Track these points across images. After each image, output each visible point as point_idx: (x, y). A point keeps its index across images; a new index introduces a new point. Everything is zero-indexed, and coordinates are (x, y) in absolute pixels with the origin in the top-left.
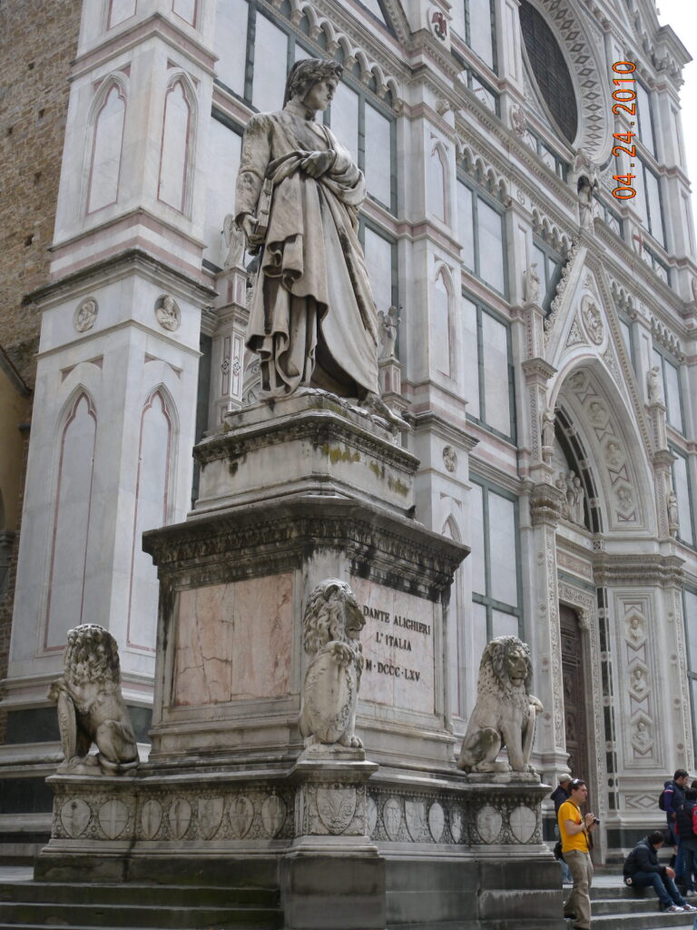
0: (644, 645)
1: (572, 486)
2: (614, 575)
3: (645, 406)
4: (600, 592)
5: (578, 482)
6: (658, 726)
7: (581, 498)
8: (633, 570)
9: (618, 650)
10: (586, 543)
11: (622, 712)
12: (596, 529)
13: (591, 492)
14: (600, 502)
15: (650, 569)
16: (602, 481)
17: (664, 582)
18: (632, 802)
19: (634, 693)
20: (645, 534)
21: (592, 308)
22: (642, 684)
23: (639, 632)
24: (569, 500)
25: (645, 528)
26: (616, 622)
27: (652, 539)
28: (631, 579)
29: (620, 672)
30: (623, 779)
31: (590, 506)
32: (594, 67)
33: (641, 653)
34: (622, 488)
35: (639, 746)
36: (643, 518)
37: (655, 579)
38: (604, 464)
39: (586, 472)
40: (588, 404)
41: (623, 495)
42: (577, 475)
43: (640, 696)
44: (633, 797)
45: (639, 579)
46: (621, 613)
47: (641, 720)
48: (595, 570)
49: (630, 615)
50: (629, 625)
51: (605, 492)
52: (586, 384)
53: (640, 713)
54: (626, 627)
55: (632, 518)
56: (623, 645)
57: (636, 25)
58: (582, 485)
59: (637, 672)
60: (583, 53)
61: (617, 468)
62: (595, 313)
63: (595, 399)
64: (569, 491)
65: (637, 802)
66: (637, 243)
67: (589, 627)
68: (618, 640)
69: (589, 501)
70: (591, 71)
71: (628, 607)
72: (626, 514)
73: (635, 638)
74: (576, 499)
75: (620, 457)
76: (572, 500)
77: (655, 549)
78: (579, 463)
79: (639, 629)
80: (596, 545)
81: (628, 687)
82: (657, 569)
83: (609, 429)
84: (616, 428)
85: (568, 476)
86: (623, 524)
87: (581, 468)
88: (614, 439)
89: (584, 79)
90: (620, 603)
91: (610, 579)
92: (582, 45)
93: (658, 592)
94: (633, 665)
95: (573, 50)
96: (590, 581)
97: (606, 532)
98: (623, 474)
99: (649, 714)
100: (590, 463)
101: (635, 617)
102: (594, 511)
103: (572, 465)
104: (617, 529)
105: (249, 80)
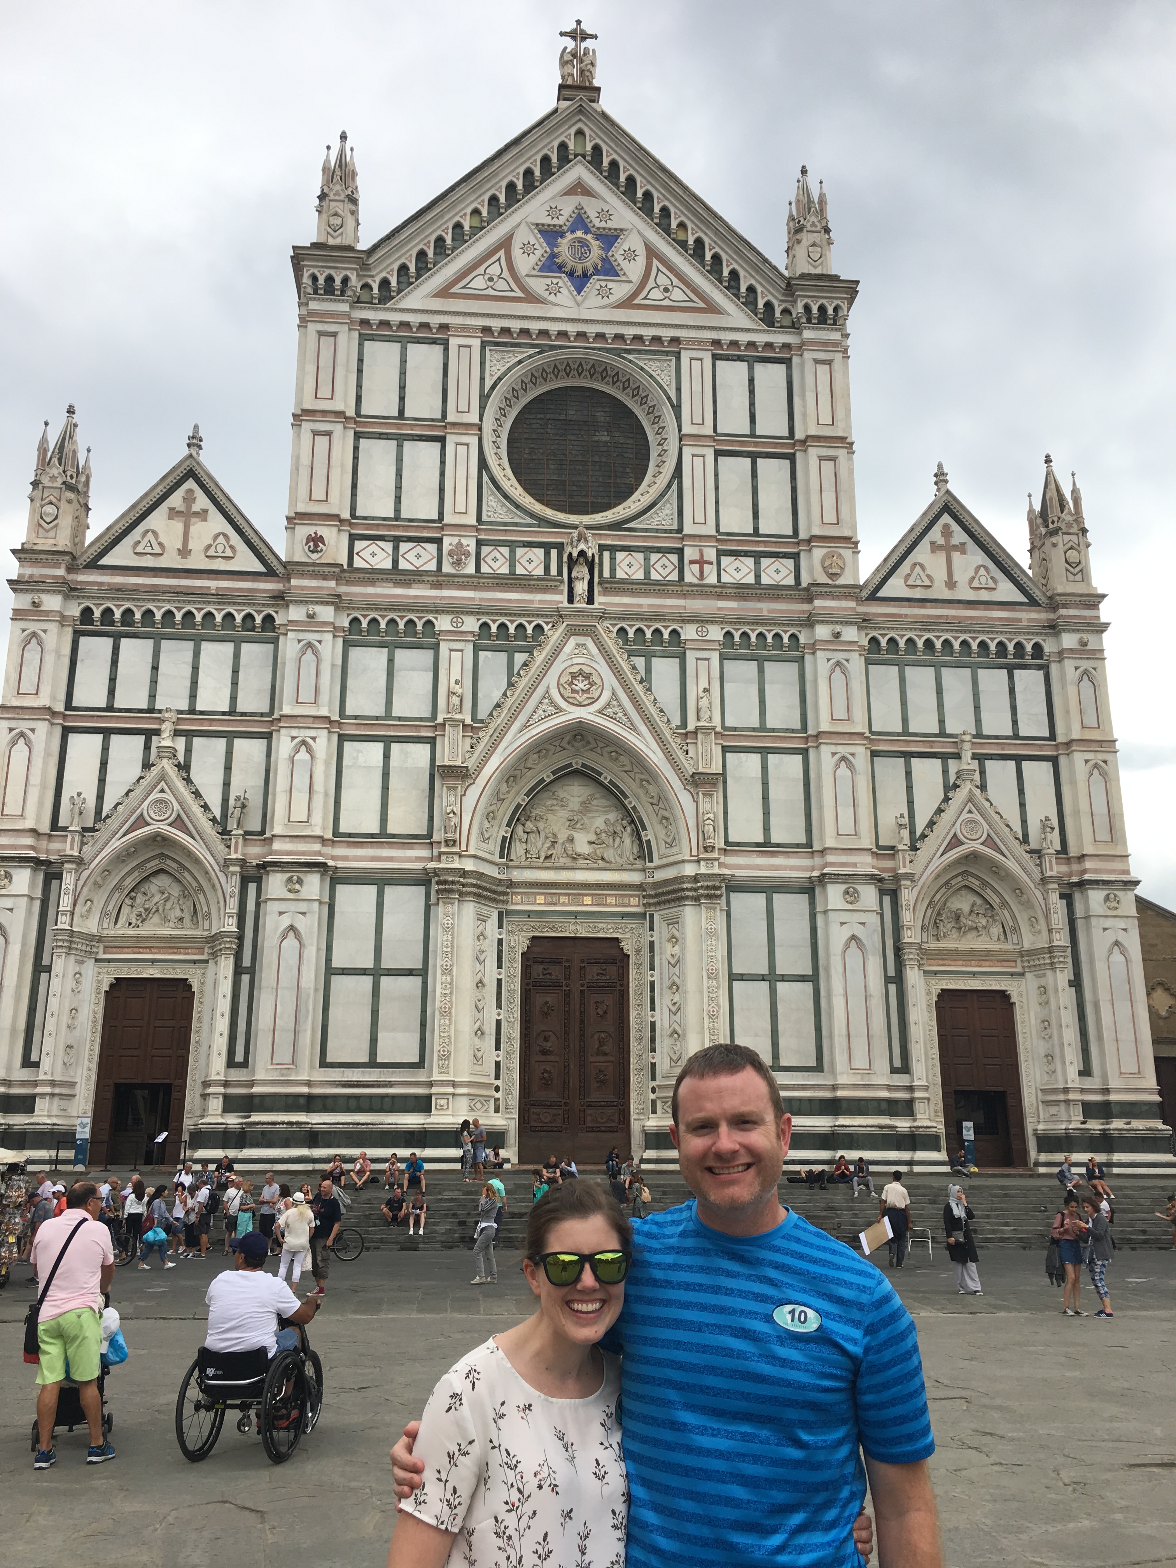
0: (679, 961)
2: (656, 900)
4: (650, 916)
6: (685, 1036)
8: (669, 893)
9: (662, 967)
10: (627, 878)
11: (663, 1026)
12: (649, 860)
13: (642, 826)
14: (648, 835)
15: (679, 890)
16: (648, 816)
17: (697, 899)
19: (670, 1007)
20: (679, 857)
22: (676, 998)
23: (676, 949)
25: (681, 851)
26: (661, 943)
27: (685, 861)
28: (669, 901)
29: (660, 990)
30: (659, 1087)
31: (644, 840)
33: (676, 970)
34: (664, 818)
35: (673, 1056)
36: (679, 842)
37: (687, 898)
38: (645, 799)
39: (633, 810)
40: (605, 754)
41: (666, 825)
43: (674, 1009)
45: (673, 900)
46: (665, 934)
47: (674, 1033)
48: (646, 898)
49: (670, 935)
50: (669, 944)
51: (653, 825)
53: (673, 1026)
54: (667, 946)
55: (674, 843)
56: (666, 963)
59: (674, 988)
61: (655, 801)
63: (608, 749)
67: (632, 952)
68: (661, 959)
71: (668, 928)
72: (669, 841)
73: (672, 957)
77: (689, 870)
79: (676, 947)
81: (667, 1002)
82: (683, 890)
83: (636, 770)
84: (639, 766)
85: (616, 820)
88: (642, 776)
90: (664, 924)
91: (655, 904)
93: (688, 910)
94: (671, 981)
96: (637, 910)
97: (657, 862)
98: (659, 805)
99: (680, 1025)
101: (673, 936)
102: (647, 842)
104: (664, 856)
105: (111, 692)
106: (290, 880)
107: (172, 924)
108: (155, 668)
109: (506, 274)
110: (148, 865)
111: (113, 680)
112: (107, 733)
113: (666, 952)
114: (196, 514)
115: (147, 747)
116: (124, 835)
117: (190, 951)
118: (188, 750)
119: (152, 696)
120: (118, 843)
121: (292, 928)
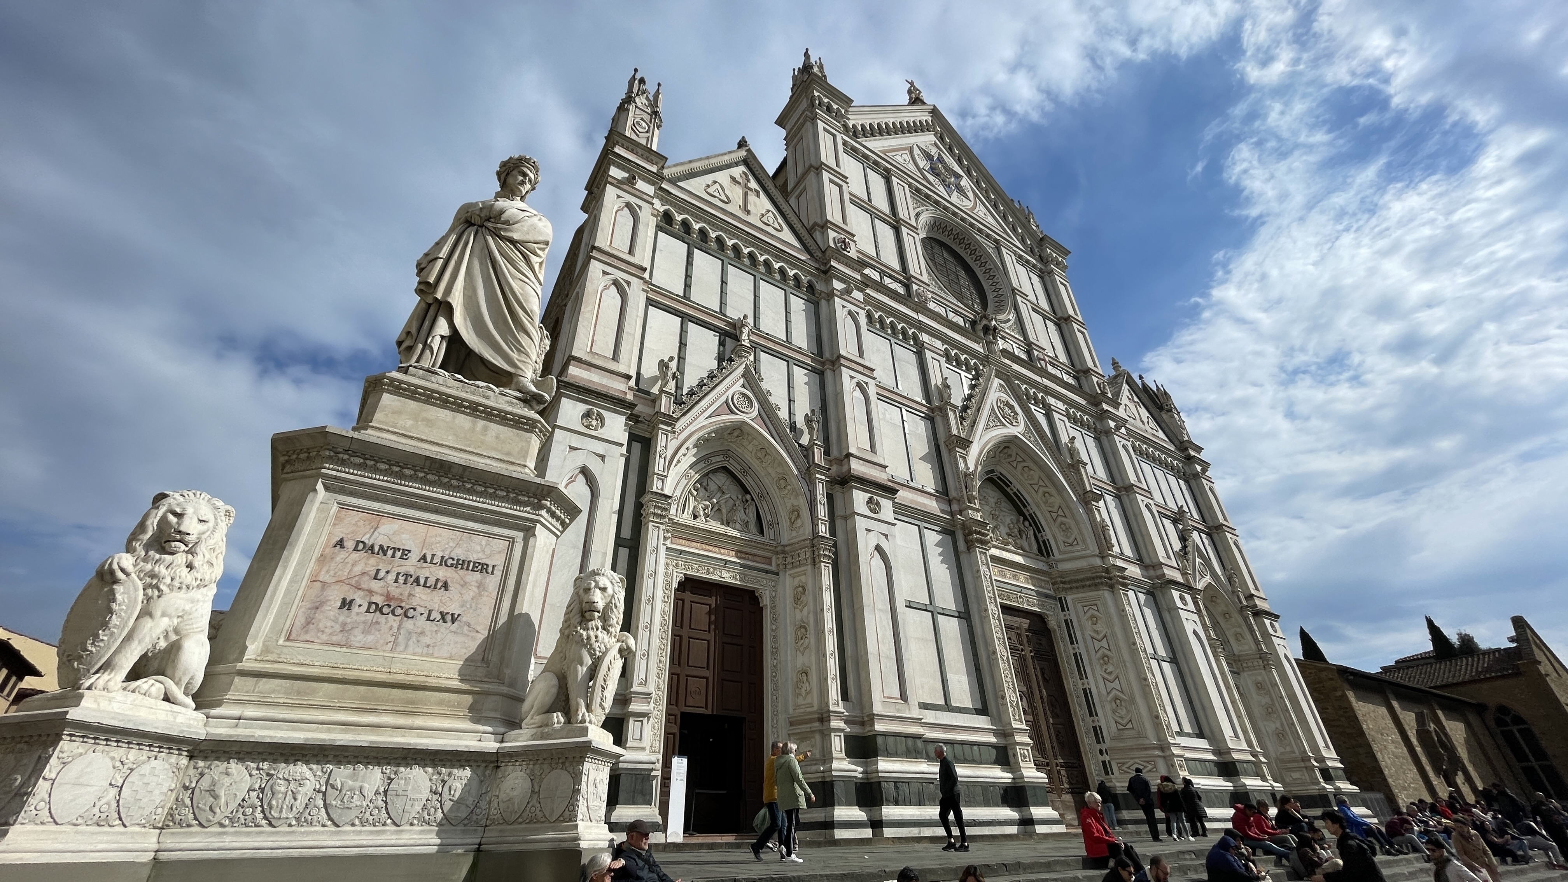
0: (1105, 636)
1: (1022, 527)
2: (1068, 586)
3: (1069, 465)
4: (1060, 599)
5: (1027, 523)
6: (1132, 700)
7: (1032, 532)
8: (1082, 580)
9: (1085, 642)
10: (1041, 566)
11: (1099, 692)
12: (1048, 555)
13: (1038, 528)
14: (1048, 535)
15: (1097, 577)
16: (1046, 520)
17: (1112, 587)
18: (1124, 768)
19: (1106, 676)
20: (1088, 552)
21: (1007, 404)
22: (1111, 668)
23: (1098, 627)
24: (1021, 537)
25: (1087, 548)
26: (1079, 621)
27: (1094, 556)
28: (1084, 587)
29: (1090, 660)
30: (1112, 749)
31: (1040, 540)
32: (992, 266)
33: (1104, 643)
34: (1062, 523)
35: (1120, 720)
36: (1084, 541)
37: (1102, 584)
38: (1044, 508)
39: (1031, 515)
40: (1019, 468)
41: (1065, 528)
42: (1025, 519)
43: (1111, 678)
44: (1124, 764)
45: (1089, 586)
46: (1081, 613)
47: (1116, 698)
48: (1053, 584)
49: (1089, 614)
50: (1090, 622)
51: (1050, 528)
52: (1014, 454)
53: (1114, 692)
54: (1088, 624)
55: (1075, 543)
56: (1089, 639)
57: (1023, 241)
58: (1030, 525)
59: (1105, 659)
60: (983, 260)
61: (1055, 510)
62: (1011, 407)
64: (1020, 531)
65: (1128, 768)
66: (1043, 363)
67: (1056, 627)
68: (1083, 635)
69: (1039, 536)
70: (990, 269)
71: (1086, 609)
72: (1070, 541)
73: (1097, 632)
74: (1027, 536)
75: (1056, 500)
76: (1024, 536)
77: (1098, 562)
78: (1024, 510)
79: (1098, 625)
80: (1051, 567)
81: (1099, 671)
82: (1101, 577)
83: (1041, 483)
84: (1046, 481)
85: (1018, 521)
86: (1069, 548)
87: (1027, 514)
88: (1047, 489)
89: (987, 275)
90: (1079, 606)
91: (1067, 589)
92: (981, 256)
93: (1107, 594)
94: (1100, 653)
95: (976, 260)
96: (1051, 593)
97: (1056, 556)
98: (1060, 513)
99: (1122, 692)
100: (1033, 508)
101: (1093, 616)
102: (1044, 541)
103: (1021, 513)
104: (1064, 553)
105: (687, 286)
106: (871, 499)
107: (738, 526)
108: (724, 282)
109: (911, 162)
110: (714, 460)
111: (688, 276)
112: (685, 318)
113: (1084, 630)
114: (751, 190)
115: (722, 344)
116: (710, 416)
117: (758, 559)
118: (756, 360)
119: (722, 303)
120: (706, 423)
121: (878, 548)
